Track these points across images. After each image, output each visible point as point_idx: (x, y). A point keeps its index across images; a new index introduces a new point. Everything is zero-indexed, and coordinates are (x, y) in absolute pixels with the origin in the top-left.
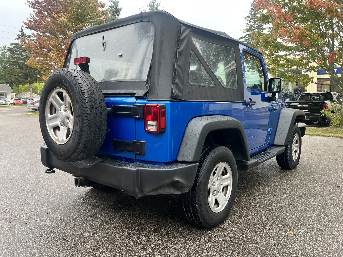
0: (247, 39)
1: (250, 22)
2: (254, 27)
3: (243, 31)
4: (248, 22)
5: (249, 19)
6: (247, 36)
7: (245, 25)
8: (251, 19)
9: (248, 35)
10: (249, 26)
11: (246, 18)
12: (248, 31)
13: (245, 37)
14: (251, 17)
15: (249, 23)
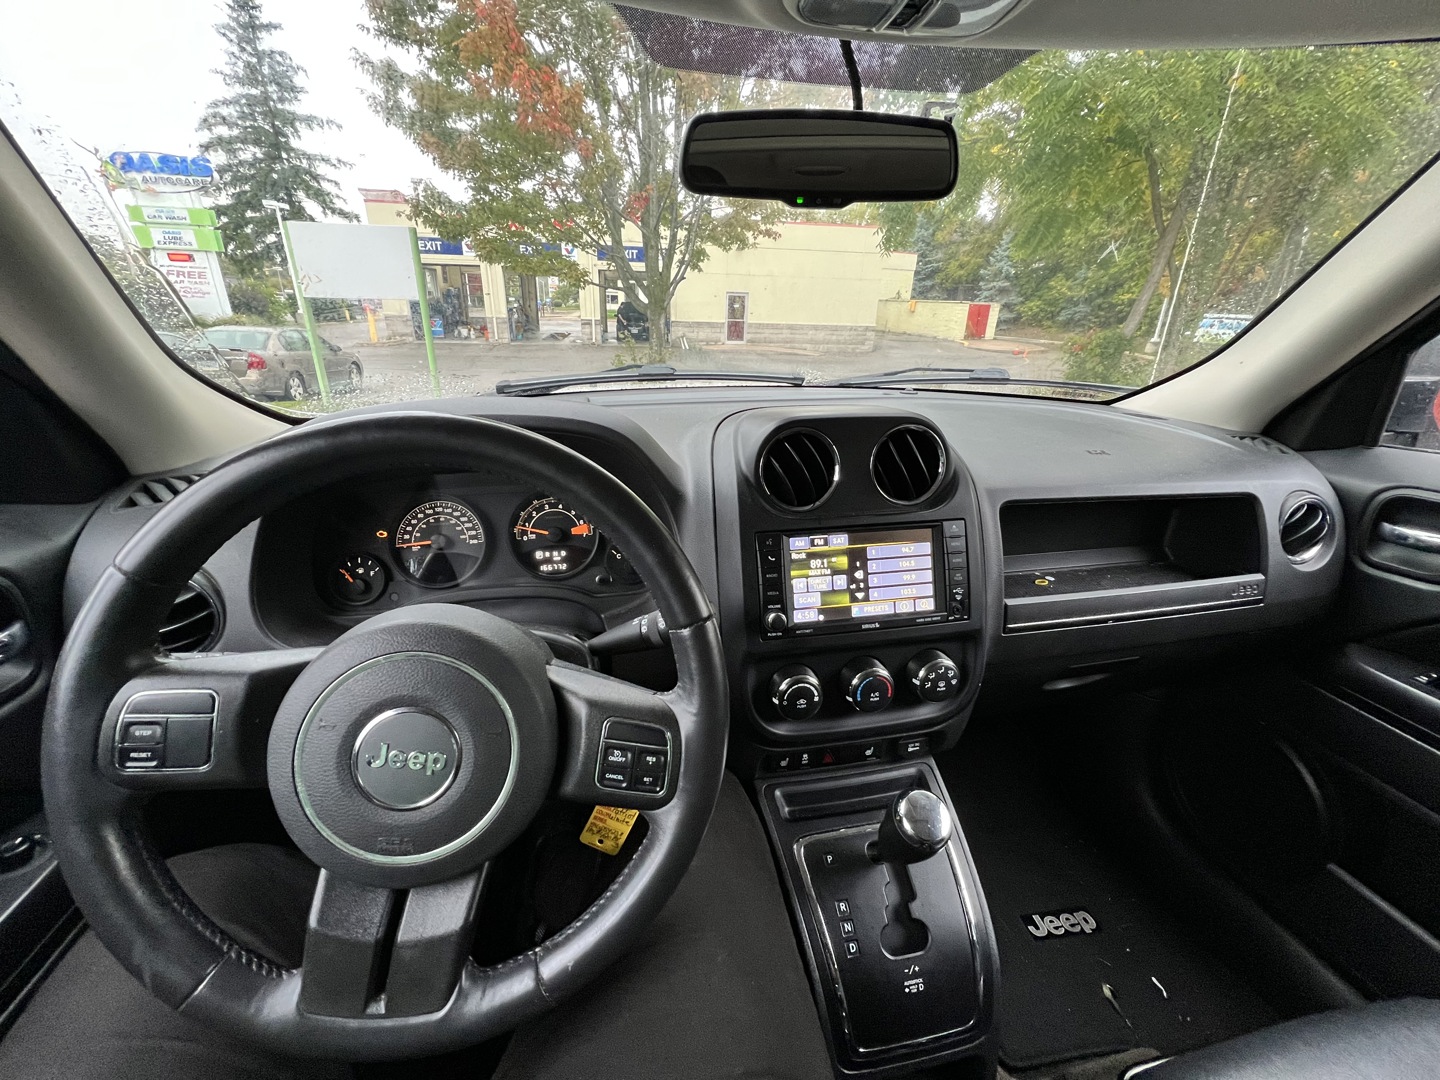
0: (244, 112)
1: (243, 50)
2: (263, 76)
3: (221, 77)
4: (235, 49)
5: (233, 36)
6: (244, 101)
7: (226, 58)
8: (241, 39)
9: (248, 97)
10: (241, 64)
11: (223, 31)
12: (240, 81)
13: (234, 102)
14: (241, 31)
15: (237, 53)
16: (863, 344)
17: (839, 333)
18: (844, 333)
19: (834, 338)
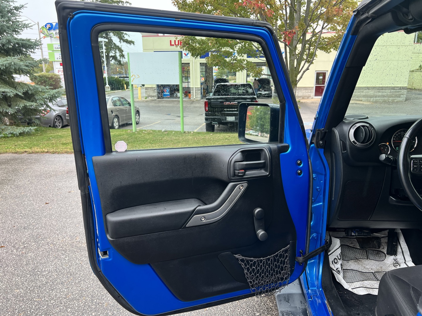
16: (400, 97)
17: (384, 91)
18: (386, 91)
19: (380, 94)
